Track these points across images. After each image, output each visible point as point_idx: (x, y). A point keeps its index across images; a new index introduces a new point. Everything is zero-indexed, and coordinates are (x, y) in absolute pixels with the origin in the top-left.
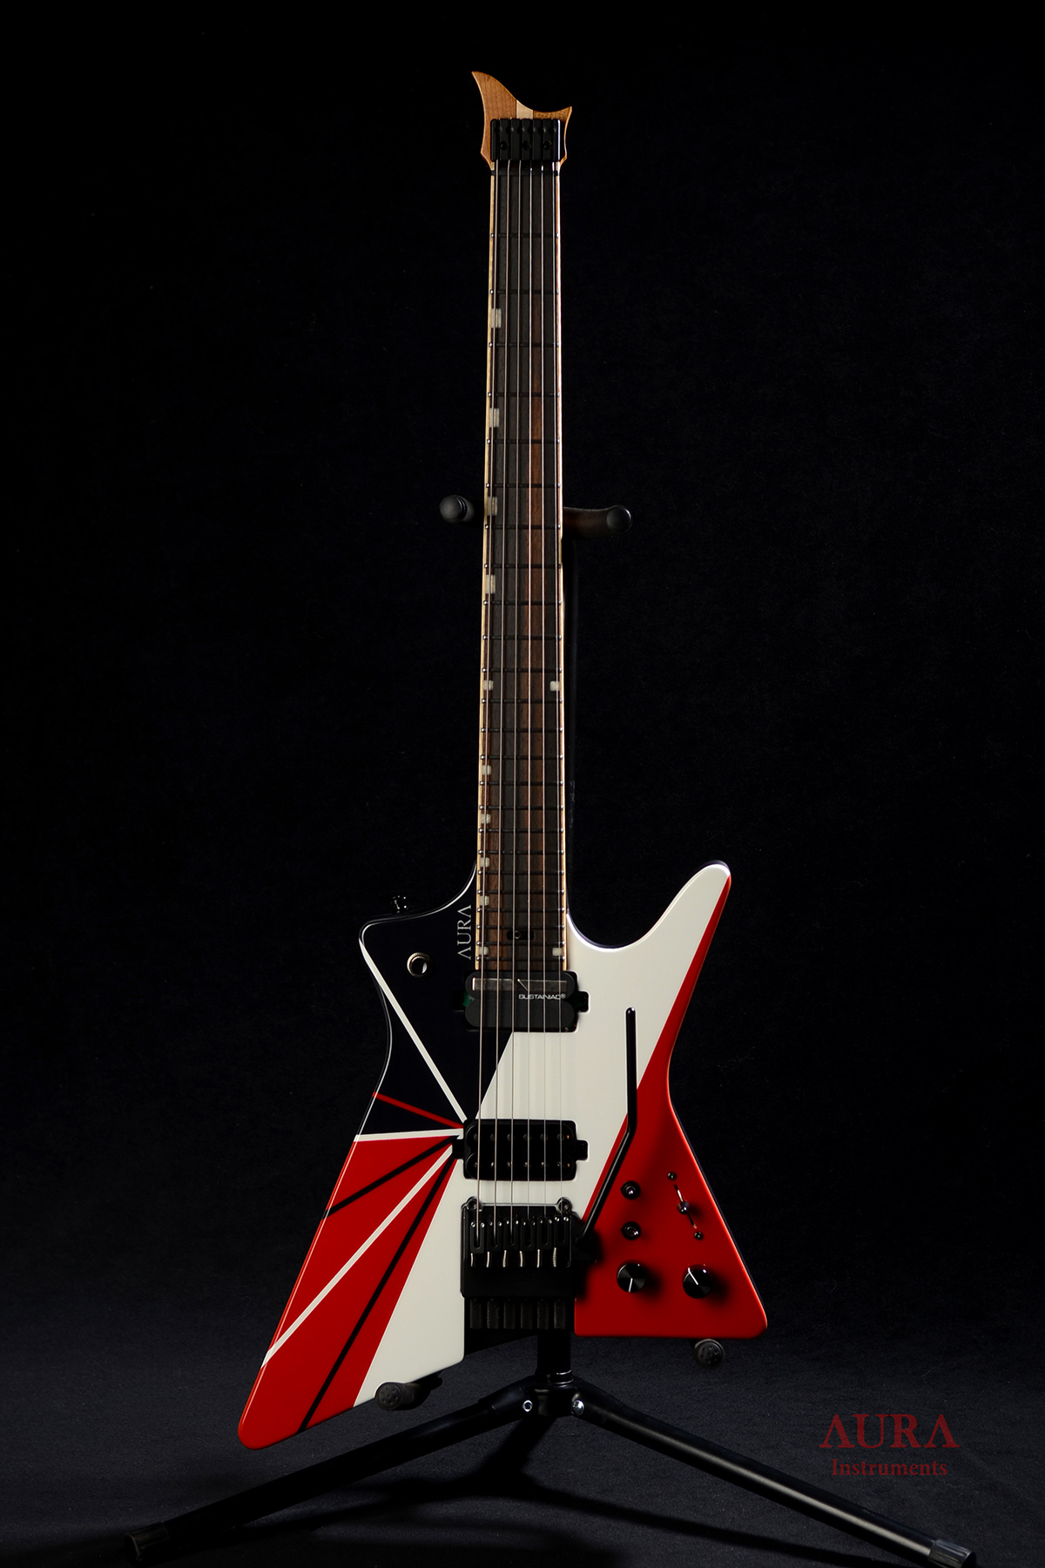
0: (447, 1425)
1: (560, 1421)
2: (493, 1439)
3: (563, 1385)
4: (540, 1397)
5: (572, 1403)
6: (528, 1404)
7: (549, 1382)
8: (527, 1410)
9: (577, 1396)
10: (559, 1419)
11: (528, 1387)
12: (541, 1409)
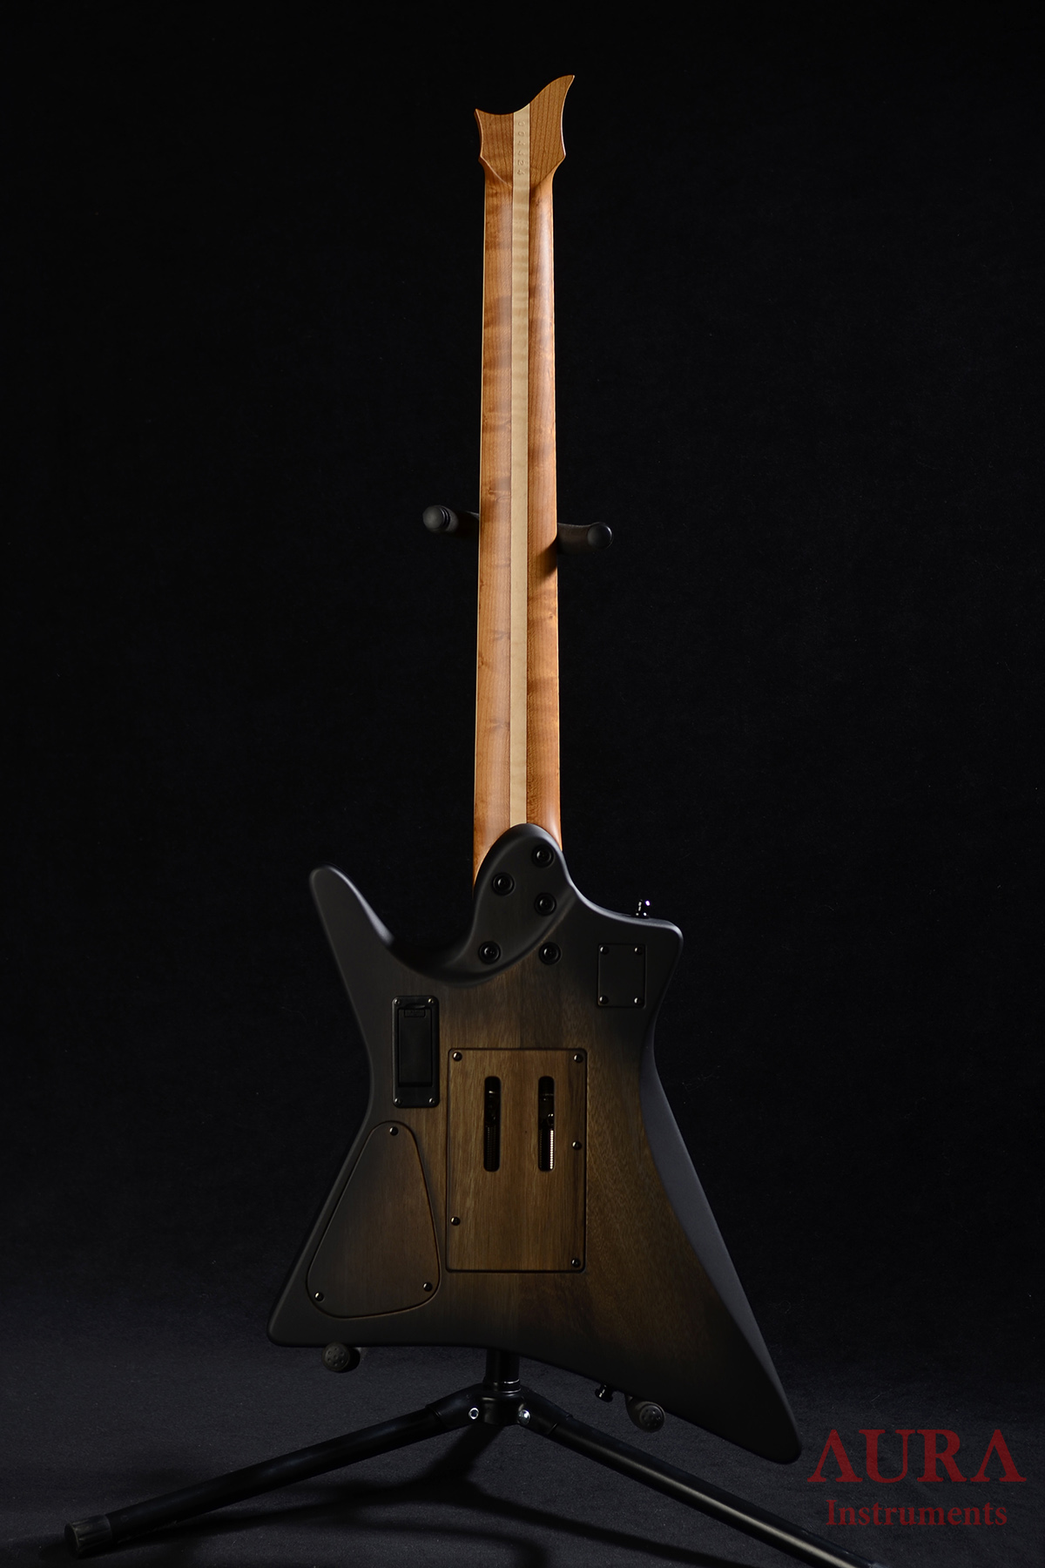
0: (393, 1429)
1: (508, 1430)
2: (438, 1446)
3: (511, 1394)
4: (487, 1405)
5: (517, 1413)
6: (474, 1411)
7: (496, 1390)
8: (474, 1418)
9: (522, 1406)
10: (507, 1428)
11: (474, 1394)
12: (487, 1417)
